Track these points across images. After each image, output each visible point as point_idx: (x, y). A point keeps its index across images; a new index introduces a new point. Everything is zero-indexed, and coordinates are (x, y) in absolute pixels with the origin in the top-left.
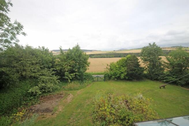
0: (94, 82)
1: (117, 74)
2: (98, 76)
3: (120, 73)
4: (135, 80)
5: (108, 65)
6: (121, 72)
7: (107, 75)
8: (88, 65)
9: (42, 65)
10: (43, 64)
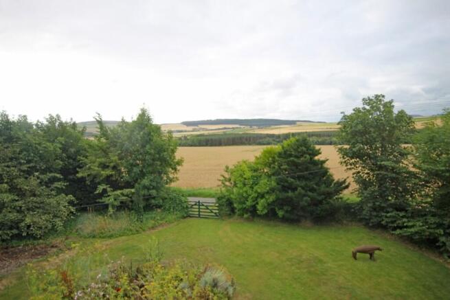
0: (189, 220)
1: (246, 199)
2: (202, 200)
3: (255, 195)
4: (308, 223)
5: (227, 168)
6: (256, 192)
7: (224, 200)
8: (175, 166)
9: (24, 164)
10: (29, 162)
